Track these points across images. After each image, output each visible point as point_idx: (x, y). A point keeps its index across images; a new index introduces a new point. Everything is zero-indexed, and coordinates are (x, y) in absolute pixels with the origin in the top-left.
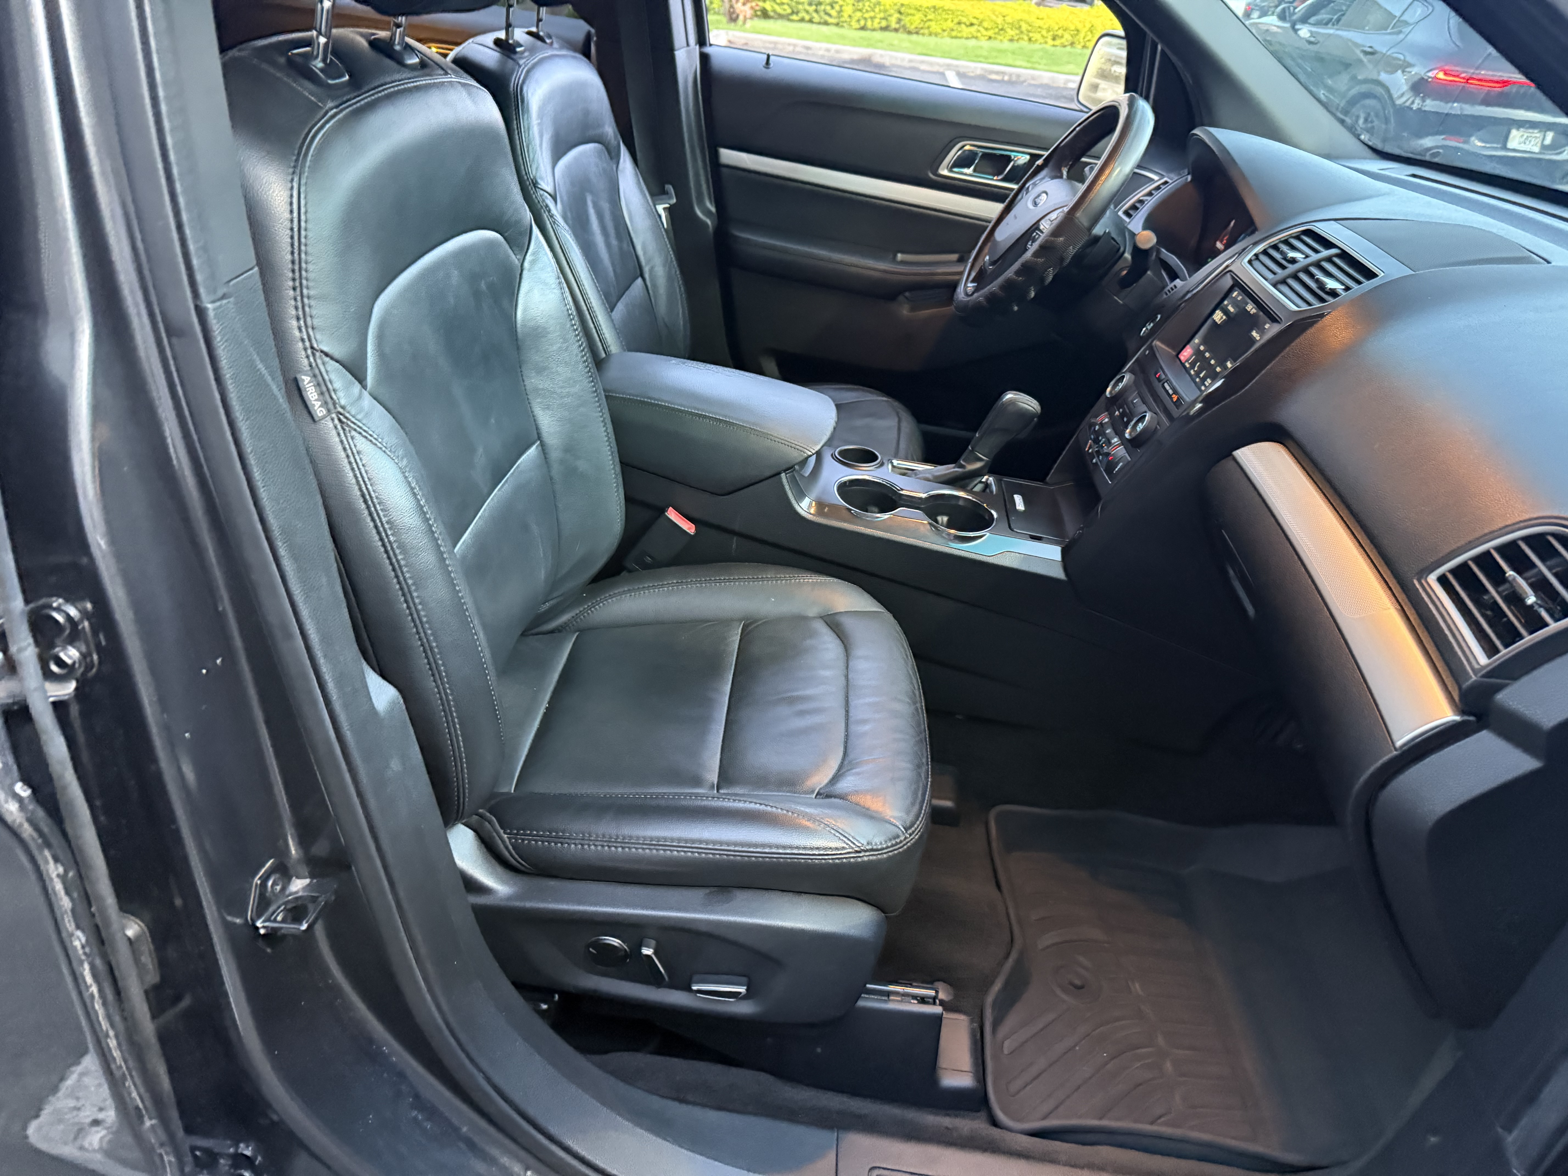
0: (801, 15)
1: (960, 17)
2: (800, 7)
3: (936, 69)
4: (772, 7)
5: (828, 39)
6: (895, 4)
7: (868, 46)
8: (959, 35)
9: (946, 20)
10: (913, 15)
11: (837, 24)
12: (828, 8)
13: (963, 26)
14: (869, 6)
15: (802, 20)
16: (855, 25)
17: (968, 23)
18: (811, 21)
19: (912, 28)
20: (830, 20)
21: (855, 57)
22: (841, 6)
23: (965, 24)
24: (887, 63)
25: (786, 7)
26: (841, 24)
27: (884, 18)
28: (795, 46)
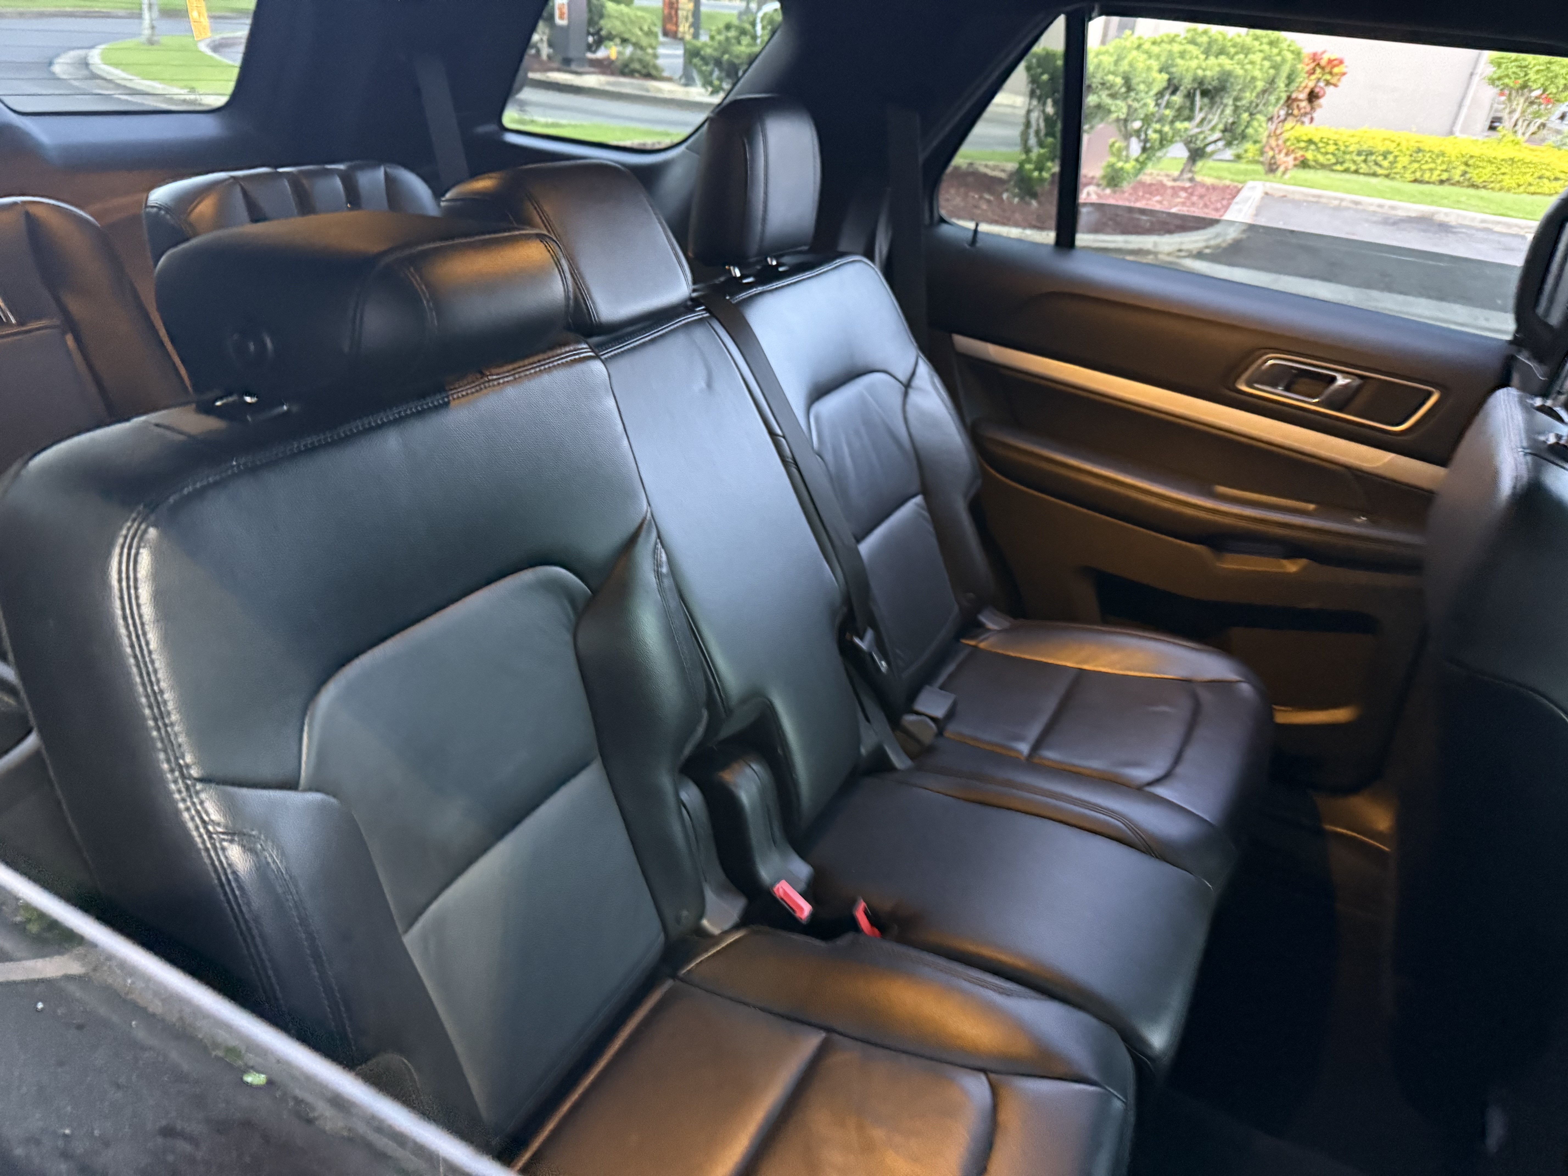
0: (1346, 165)
1: (1544, 171)
2: (1348, 157)
3: (1514, 231)
4: (1315, 156)
5: (1381, 194)
6: (1463, 156)
7: (1432, 203)
8: (1539, 191)
9: (1525, 173)
10: (1484, 168)
11: (1387, 176)
12: (1380, 158)
13: (1545, 181)
14: (1430, 157)
15: (1346, 171)
16: (1409, 176)
17: (1552, 177)
18: (1356, 172)
19: (1478, 181)
20: (1380, 171)
21: (1413, 215)
22: (1396, 157)
23: (1548, 178)
24: (1453, 223)
25: (1330, 156)
26: (1392, 175)
27: (1446, 171)
28: (1342, 200)
